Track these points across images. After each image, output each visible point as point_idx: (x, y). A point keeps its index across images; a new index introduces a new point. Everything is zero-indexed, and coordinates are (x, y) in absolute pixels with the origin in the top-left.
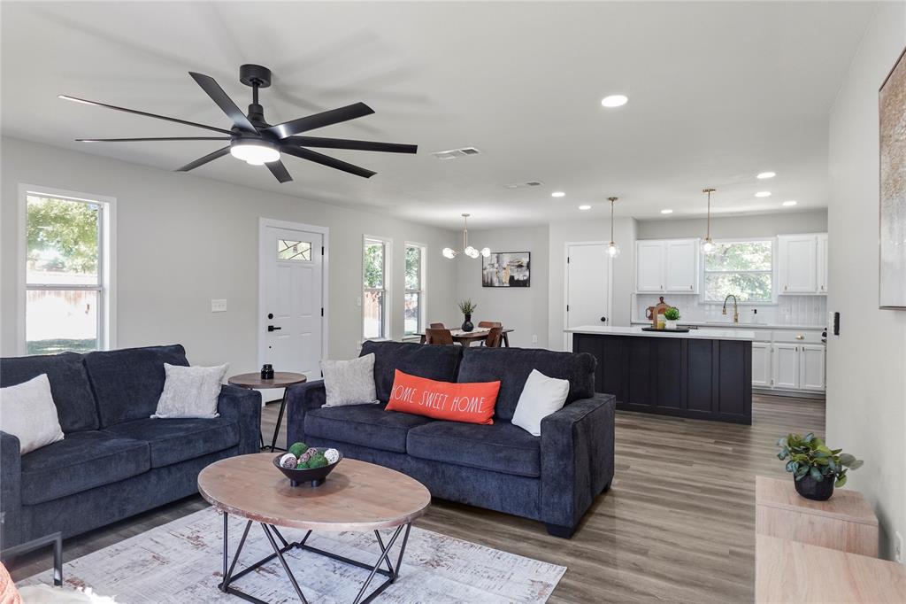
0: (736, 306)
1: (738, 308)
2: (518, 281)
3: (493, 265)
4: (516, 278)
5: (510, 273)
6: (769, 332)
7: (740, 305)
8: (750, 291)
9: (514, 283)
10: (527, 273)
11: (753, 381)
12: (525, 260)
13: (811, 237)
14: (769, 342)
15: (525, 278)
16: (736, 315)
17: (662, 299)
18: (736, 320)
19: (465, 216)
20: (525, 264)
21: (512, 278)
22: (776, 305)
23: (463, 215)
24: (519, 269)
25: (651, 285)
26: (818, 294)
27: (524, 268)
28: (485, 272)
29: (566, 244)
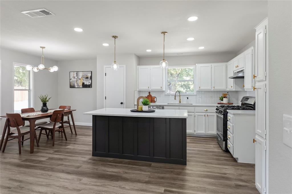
0: (180, 96)
1: (181, 97)
2: (86, 85)
3: (75, 77)
4: (85, 84)
5: (82, 81)
6: (193, 108)
7: (182, 95)
8: (186, 90)
9: (84, 86)
10: (90, 81)
11: (187, 131)
12: (89, 75)
13: (209, 65)
14: (193, 112)
15: (89, 84)
16: (180, 100)
17: (149, 93)
18: (180, 102)
19: (43, 48)
20: (89, 77)
21: (83, 83)
22: (196, 95)
23: (41, 47)
24: (87, 79)
25: (144, 87)
26: (212, 90)
27: (89, 79)
28: (71, 81)
29: (105, 66)
